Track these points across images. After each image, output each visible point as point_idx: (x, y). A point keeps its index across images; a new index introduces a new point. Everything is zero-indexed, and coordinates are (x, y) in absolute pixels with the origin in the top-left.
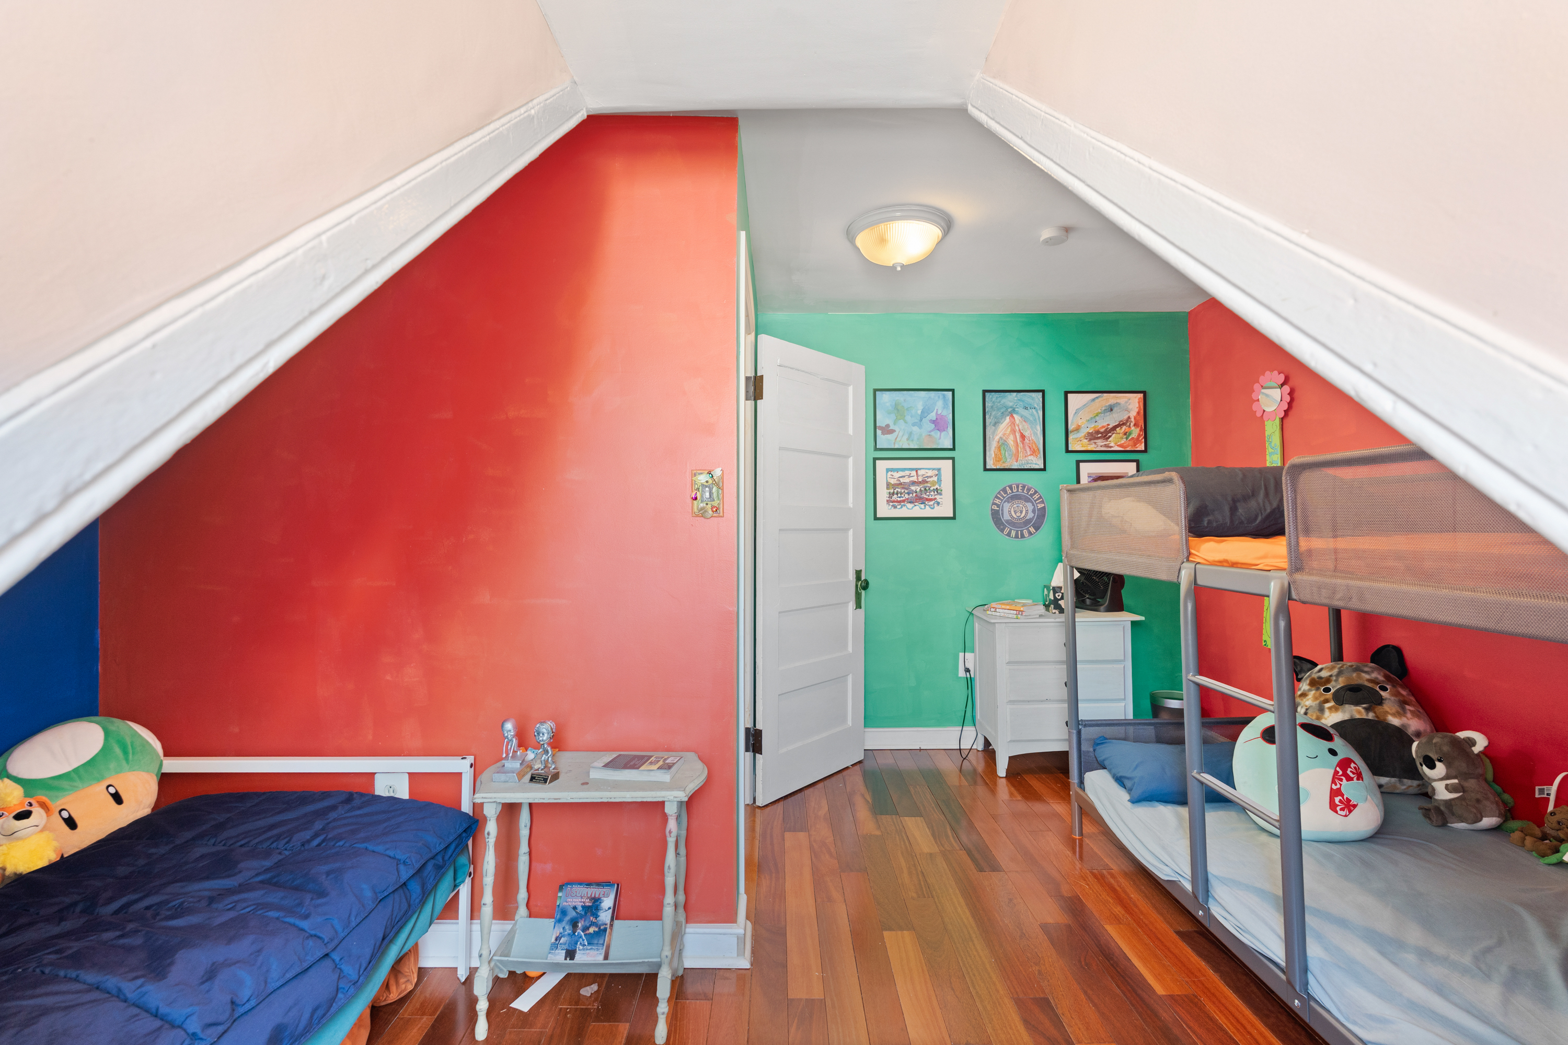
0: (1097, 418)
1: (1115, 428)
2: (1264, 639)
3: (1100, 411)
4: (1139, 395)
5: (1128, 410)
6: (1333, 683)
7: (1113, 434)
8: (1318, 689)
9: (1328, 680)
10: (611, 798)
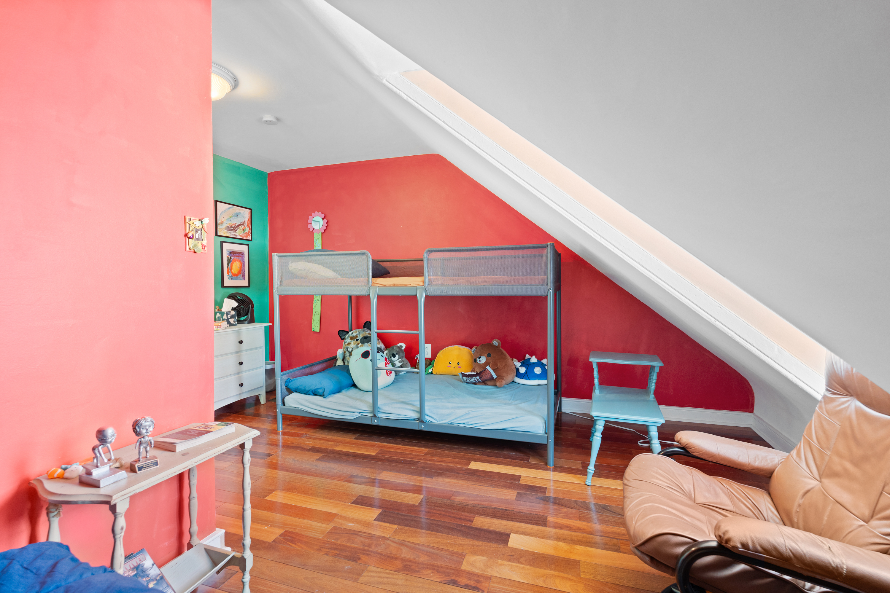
0: (231, 219)
1: (239, 226)
2: (313, 328)
3: (232, 215)
4: (249, 210)
5: (244, 217)
6: (358, 337)
7: (238, 229)
8: (354, 340)
9: (357, 336)
10: (220, 451)
